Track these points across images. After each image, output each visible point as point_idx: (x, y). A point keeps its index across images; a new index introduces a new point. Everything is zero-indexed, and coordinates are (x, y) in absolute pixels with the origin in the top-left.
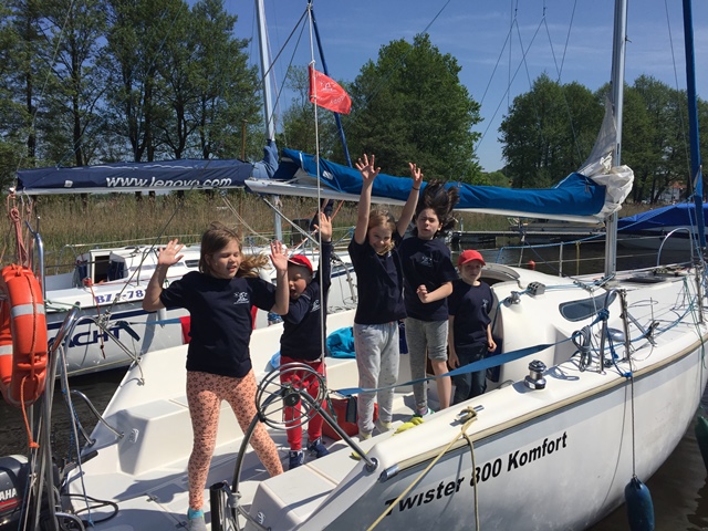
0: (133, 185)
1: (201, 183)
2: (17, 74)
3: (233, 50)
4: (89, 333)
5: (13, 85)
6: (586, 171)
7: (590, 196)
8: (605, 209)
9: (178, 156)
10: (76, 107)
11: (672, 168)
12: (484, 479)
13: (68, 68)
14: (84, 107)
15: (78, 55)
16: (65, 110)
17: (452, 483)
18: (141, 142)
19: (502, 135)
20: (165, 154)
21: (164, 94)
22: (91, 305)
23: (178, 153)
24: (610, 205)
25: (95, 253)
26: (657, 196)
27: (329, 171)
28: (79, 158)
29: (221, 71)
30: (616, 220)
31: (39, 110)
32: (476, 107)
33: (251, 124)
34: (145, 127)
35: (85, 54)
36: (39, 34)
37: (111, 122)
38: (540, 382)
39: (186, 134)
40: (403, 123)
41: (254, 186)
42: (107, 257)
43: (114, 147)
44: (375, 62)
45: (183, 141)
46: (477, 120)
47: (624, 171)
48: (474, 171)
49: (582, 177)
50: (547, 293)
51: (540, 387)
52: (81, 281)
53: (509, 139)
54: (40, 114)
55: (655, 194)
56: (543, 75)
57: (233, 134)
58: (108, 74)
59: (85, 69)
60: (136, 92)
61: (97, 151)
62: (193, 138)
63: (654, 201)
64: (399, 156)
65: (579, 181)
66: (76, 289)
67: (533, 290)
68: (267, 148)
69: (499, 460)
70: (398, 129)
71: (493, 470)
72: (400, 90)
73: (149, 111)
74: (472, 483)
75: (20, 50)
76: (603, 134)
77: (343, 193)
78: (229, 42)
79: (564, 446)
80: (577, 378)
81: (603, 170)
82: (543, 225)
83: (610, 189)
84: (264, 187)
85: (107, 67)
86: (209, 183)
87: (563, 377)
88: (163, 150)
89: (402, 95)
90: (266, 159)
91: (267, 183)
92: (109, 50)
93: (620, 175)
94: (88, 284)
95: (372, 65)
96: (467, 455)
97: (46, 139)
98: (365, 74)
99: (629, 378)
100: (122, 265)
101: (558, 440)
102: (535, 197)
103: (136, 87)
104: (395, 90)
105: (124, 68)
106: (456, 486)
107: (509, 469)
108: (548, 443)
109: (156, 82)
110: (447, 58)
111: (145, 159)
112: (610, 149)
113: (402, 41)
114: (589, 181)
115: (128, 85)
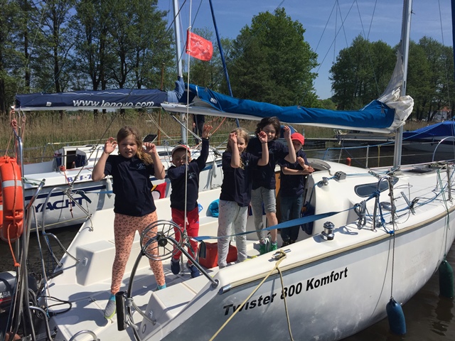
0: (90, 105)
1: (134, 104)
2: (18, 32)
3: (157, 18)
4: (63, 201)
5: (16, 40)
6: (382, 99)
7: (384, 115)
8: (394, 124)
9: (121, 87)
10: (56, 54)
11: (442, 98)
12: (290, 295)
13: (51, 29)
14: (61, 54)
15: (57, 21)
16: (49, 56)
17: (268, 297)
18: (97, 78)
19: (331, 75)
20: (113, 86)
21: (113, 46)
22: (64, 183)
23: (121, 85)
24: (398, 121)
25: (67, 149)
26: (432, 116)
27: (214, 98)
28: (58, 87)
29: (150, 32)
30: (402, 132)
31: (33, 56)
32: (315, 56)
33: (168, 66)
34: (100, 68)
35: (62, 20)
36: (33, 7)
37: (78, 64)
38: (331, 235)
39: (126, 73)
40: (267, 67)
41: (166, 107)
42: (74, 152)
43: (80, 80)
44: (250, 27)
45: (124, 77)
46: (315, 65)
47: (407, 99)
48: (313, 99)
49: (380, 103)
50: (347, 179)
51: (330, 239)
52: (57, 167)
53: (336, 78)
54: (32, 59)
55: (431, 115)
56: (360, 36)
57: (157, 73)
58: (77, 33)
59: (62, 30)
60: (94, 45)
61: (69, 83)
62: (131, 75)
63: (430, 120)
64: (264, 88)
65: (378, 106)
66: (55, 173)
67: (338, 176)
68: (178, 82)
69: (300, 284)
70: (264, 70)
71: (296, 289)
72: (266, 45)
73: (103, 57)
74: (282, 298)
75: (20, 17)
76: (395, 75)
77: (223, 112)
78: (154, 13)
79: (346, 276)
80: (357, 234)
81: (393, 99)
82: (356, 134)
83: (398, 111)
84: (173, 108)
85: (76, 28)
86: (139, 105)
87: (348, 233)
88: (112, 83)
89: (267, 48)
90: (177, 89)
91: (175, 105)
92: (78, 18)
93: (404, 102)
94: (62, 170)
95: (247, 28)
96: (278, 280)
97: (36, 75)
98: (243, 34)
99: (392, 235)
100: (84, 157)
101: (341, 273)
102: (348, 116)
103: (95, 41)
104: (262, 44)
105: (87, 29)
106: (271, 299)
107: (307, 290)
108: (334, 274)
109: (107, 38)
110: (296, 24)
111: (100, 88)
112: (399, 85)
113: (267, 13)
114: (385, 105)
115: (90, 40)
